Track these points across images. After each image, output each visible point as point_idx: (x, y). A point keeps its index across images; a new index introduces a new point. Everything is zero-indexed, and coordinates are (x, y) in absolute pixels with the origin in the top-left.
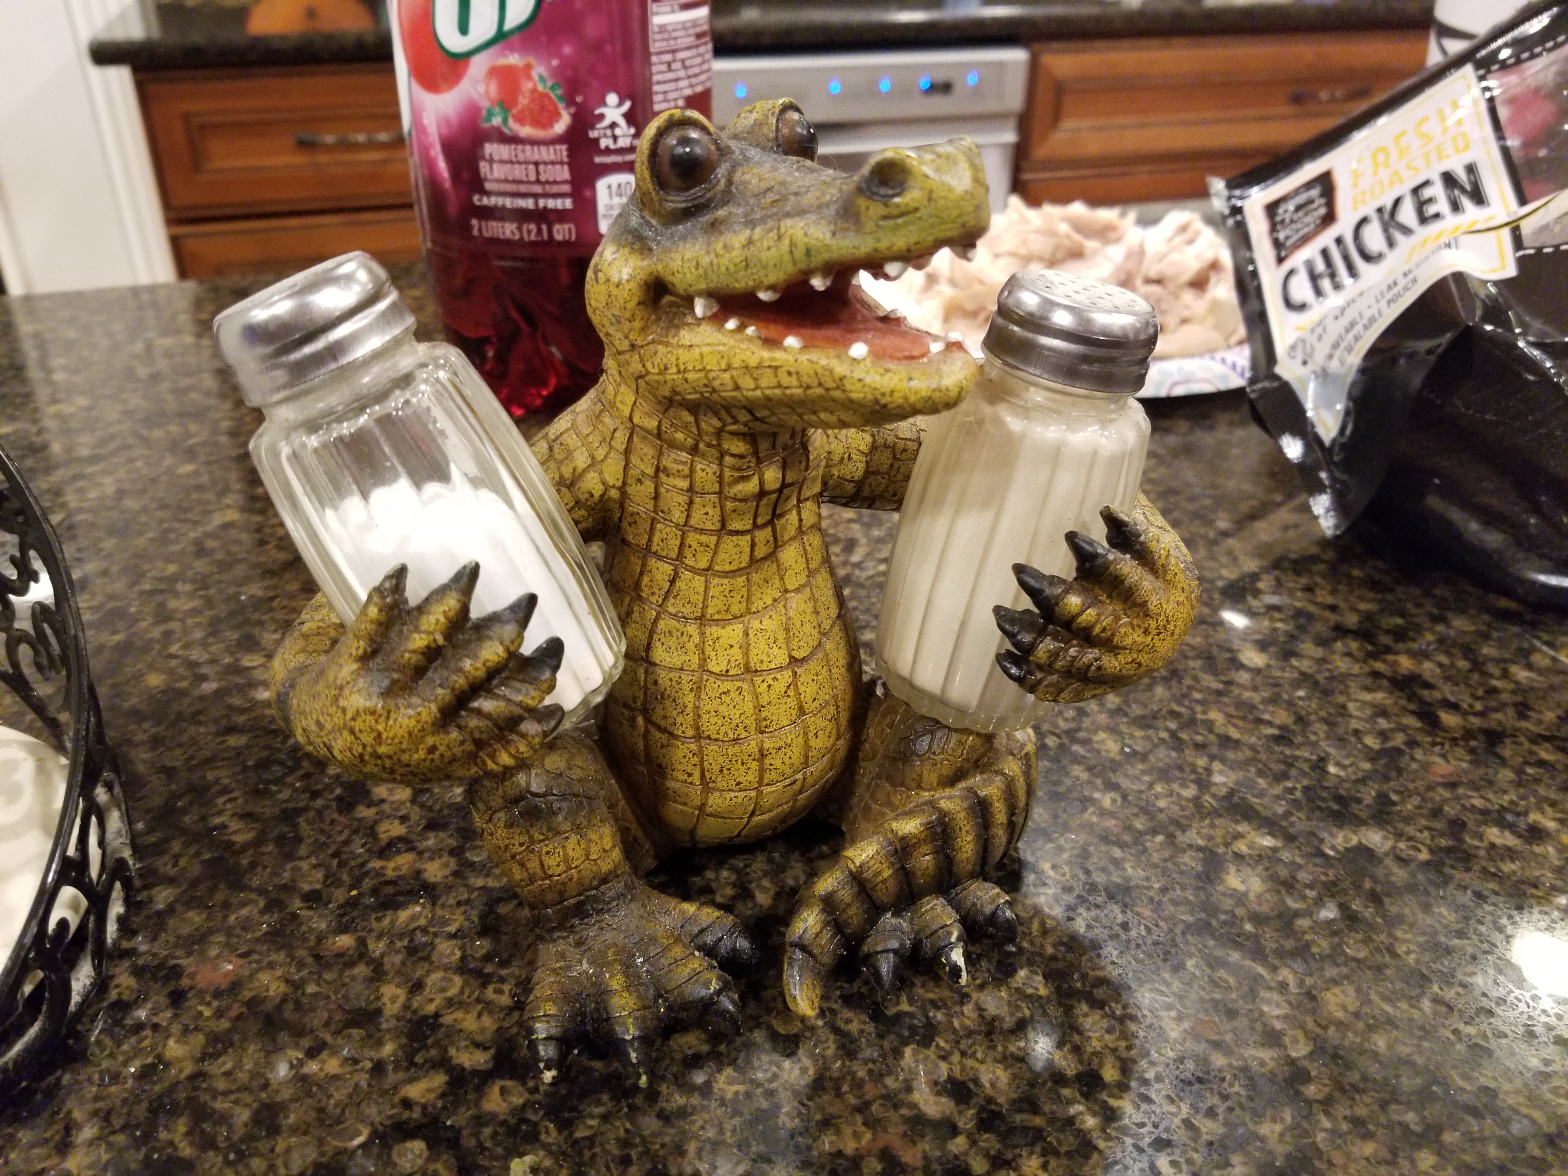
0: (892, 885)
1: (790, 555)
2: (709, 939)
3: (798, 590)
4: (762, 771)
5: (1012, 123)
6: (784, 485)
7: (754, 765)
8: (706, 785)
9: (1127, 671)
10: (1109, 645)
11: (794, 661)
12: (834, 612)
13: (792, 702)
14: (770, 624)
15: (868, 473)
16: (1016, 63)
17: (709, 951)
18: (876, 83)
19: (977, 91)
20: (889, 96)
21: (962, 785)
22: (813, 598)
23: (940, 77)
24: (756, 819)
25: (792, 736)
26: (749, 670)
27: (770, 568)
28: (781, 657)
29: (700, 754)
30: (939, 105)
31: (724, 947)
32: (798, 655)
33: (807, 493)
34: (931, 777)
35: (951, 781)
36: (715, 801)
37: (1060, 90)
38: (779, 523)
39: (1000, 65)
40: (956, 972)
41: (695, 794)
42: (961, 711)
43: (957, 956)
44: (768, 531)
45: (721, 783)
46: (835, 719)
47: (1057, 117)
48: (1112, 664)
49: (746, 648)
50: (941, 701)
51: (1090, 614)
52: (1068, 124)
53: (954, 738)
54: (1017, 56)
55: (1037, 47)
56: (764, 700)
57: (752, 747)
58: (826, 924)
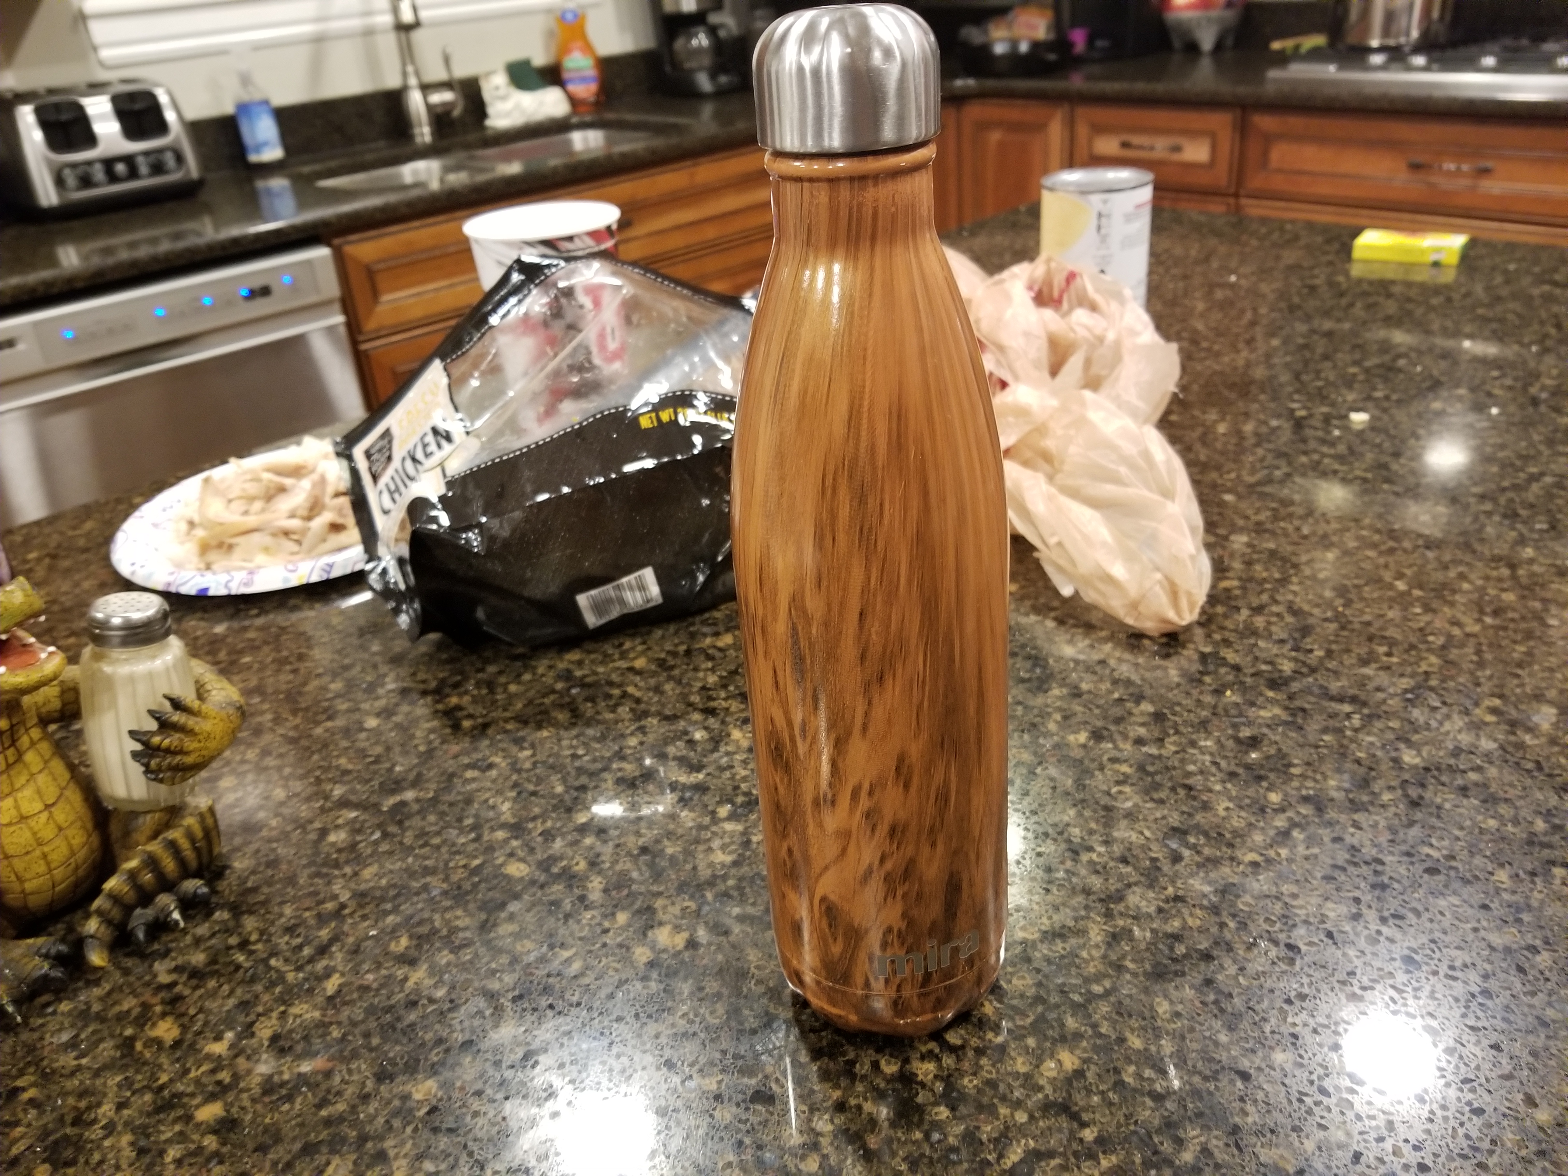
0: (132, 893)
1: (30, 757)
2: (44, 951)
3: (40, 772)
4: (48, 864)
5: (337, 306)
6: (12, 726)
7: (42, 862)
8: (19, 879)
9: (200, 760)
10: (181, 752)
11: (48, 807)
12: (67, 775)
13: (52, 825)
14: (28, 792)
15: (64, 705)
16: (322, 259)
17: (46, 956)
18: (198, 299)
19: (294, 288)
20: (212, 308)
21: (160, 838)
22: (51, 773)
23: (257, 283)
24: (57, 889)
25: (60, 842)
26: (23, 818)
27: (19, 767)
28: (38, 806)
29: (10, 865)
30: (262, 307)
31: (53, 951)
32: (50, 802)
33: (29, 725)
34: (142, 838)
35: (155, 836)
36: (29, 886)
37: (370, 273)
38: (18, 744)
39: (309, 263)
40: (177, 923)
41: (16, 887)
42: (141, 802)
43: (176, 915)
44: (12, 750)
45: (28, 876)
46: (83, 827)
47: (375, 294)
48: (189, 760)
49: (17, 807)
50: (131, 801)
51: (167, 742)
52: (385, 298)
53: (149, 817)
54: (321, 253)
55: (337, 241)
56: (36, 829)
57: (38, 853)
58: (101, 923)
